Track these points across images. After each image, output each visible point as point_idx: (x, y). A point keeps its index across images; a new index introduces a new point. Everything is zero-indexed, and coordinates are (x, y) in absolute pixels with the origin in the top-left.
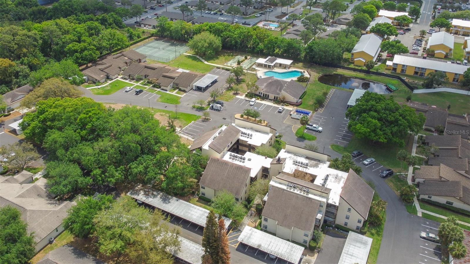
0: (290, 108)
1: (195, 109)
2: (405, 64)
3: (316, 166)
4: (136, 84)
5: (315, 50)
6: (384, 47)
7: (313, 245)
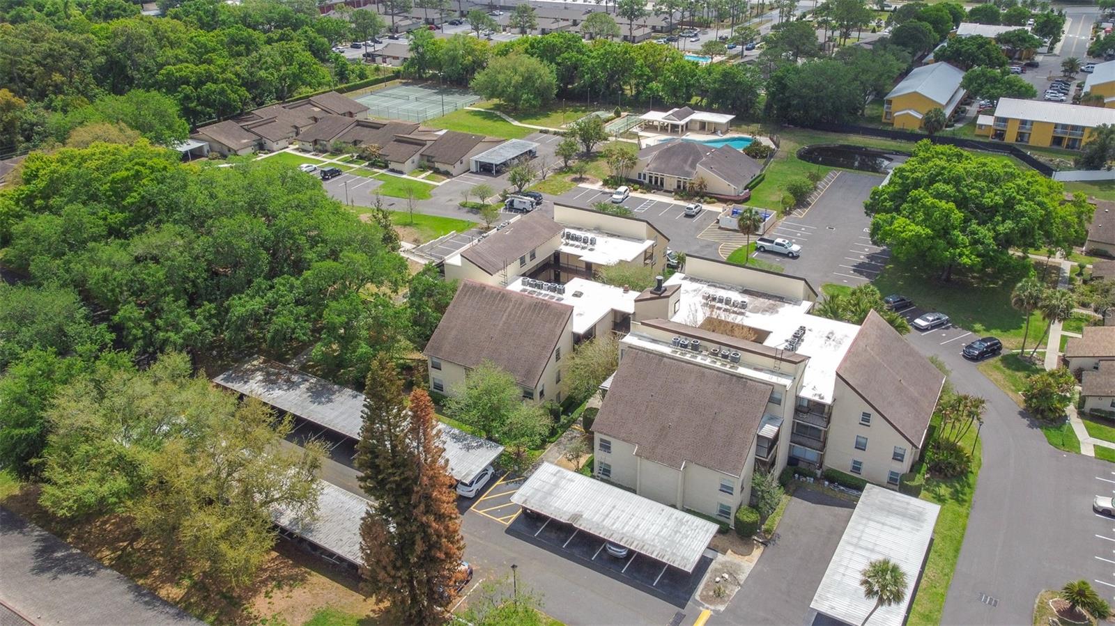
0: (718, 208)
1: (466, 209)
2: (1028, 119)
3: (772, 310)
4: (329, 161)
5: (789, 84)
6: (972, 84)
7: (746, 519)
